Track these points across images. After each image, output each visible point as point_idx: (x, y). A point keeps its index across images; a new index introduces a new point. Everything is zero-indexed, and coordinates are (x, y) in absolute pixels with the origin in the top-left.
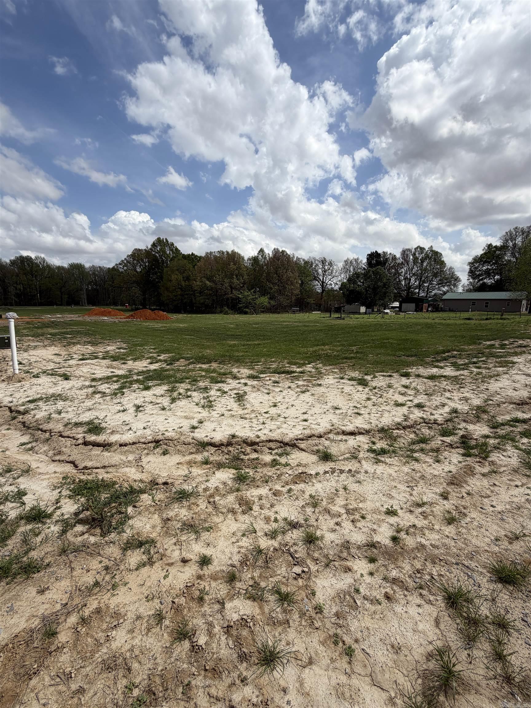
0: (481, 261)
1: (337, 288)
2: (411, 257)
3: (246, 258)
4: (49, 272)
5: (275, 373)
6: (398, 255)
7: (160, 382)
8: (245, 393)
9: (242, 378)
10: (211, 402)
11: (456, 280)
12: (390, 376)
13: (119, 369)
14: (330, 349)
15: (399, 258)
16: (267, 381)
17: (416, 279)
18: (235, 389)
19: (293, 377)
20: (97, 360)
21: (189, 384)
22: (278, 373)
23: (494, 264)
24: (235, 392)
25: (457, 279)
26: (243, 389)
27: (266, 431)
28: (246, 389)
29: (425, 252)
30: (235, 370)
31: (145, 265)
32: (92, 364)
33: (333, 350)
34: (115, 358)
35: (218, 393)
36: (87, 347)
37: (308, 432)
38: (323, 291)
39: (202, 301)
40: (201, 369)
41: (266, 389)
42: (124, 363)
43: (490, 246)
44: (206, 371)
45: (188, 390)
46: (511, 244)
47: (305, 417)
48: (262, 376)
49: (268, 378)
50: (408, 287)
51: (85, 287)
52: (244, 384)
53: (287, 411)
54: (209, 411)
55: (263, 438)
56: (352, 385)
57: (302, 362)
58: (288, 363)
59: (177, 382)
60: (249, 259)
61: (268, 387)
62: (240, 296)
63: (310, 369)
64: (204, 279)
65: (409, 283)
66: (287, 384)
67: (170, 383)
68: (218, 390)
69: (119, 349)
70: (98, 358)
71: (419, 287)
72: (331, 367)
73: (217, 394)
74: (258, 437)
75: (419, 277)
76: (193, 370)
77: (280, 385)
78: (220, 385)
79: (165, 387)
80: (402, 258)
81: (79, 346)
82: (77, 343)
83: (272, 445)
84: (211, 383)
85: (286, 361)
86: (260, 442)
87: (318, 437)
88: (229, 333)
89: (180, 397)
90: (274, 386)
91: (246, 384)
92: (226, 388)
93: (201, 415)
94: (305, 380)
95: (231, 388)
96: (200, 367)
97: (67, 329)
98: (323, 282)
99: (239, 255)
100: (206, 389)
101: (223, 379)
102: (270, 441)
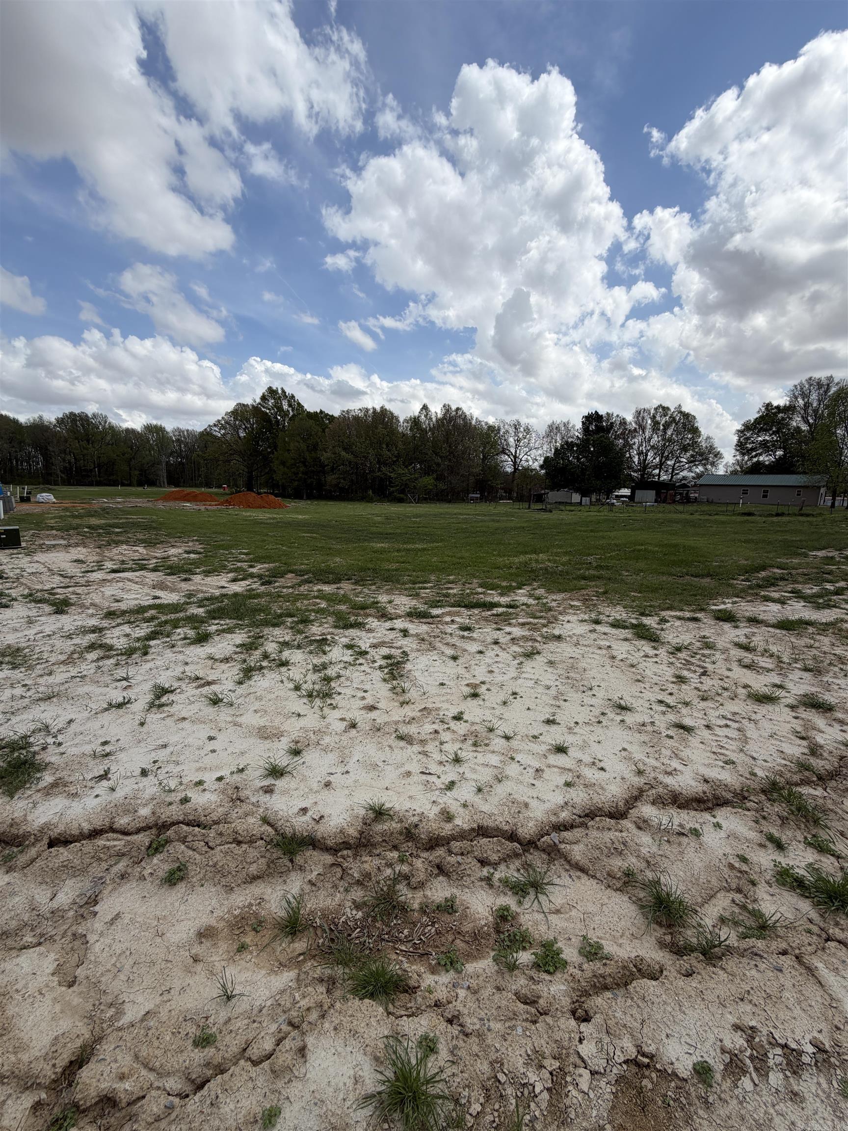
0: (755, 428)
1: (536, 465)
2: (649, 422)
3: (401, 420)
4: (113, 436)
5: (459, 606)
6: (629, 418)
7: (235, 621)
8: (405, 653)
9: (398, 617)
10: (327, 680)
11: (716, 456)
12: (696, 620)
13: (173, 590)
14: (549, 560)
15: (630, 423)
16: (447, 623)
17: (655, 454)
18: (382, 644)
19: (497, 615)
20: (141, 573)
21: (292, 628)
22: (467, 606)
23: (774, 433)
24: (385, 651)
25: (718, 455)
26: (399, 644)
27: (465, 792)
28: (408, 644)
29: (670, 413)
30: (383, 598)
31: (253, 429)
32: (129, 580)
33: (555, 562)
34: (173, 570)
35: (348, 656)
36: (137, 548)
37: (579, 797)
38: (516, 469)
39: (334, 482)
40: (322, 596)
41: (447, 644)
42: (185, 580)
43: (768, 406)
44: (330, 599)
45: (285, 644)
46: (801, 402)
47: (555, 735)
48: (435, 612)
49: (448, 619)
50: (644, 465)
51: (164, 459)
52: (401, 631)
53: (507, 713)
54: (321, 709)
55: (463, 821)
56: (626, 640)
57: (504, 584)
58: (481, 586)
59: (267, 623)
60: (406, 421)
61: (449, 640)
62: (392, 475)
63: (524, 600)
64: (339, 450)
65: (645, 460)
66: (488, 632)
67: (254, 624)
68: (349, 647)
69: (188, 552)
70: (146, 569)
71: (661, 465)
72: (563, 595)
73: (346, 659)
74: (447, 816)
75: (660, 451)
76: (306, 597)
77: (475, 635)
78: (352, 632)
79: (240, 637)
80: (636, 423)
81: (125, 547)
82: (122, 542)
83: (488, 847)
84: (336, 627)
85: (475, 581)
86: (454, 838)
87: (611, 816)
88: (374, 529)
89: (265, 664)
90: (463, 637)
91: (405, 633)
92: (364, 641)
93: (302, 722)
94: (523, 624)
95: (375, 641)
96: (319, 591)
97: (121, 519)
98: (515, 457)
99: (392, 414)
100: (323, 642)
101: (360, 619)
102: (482, 831)
